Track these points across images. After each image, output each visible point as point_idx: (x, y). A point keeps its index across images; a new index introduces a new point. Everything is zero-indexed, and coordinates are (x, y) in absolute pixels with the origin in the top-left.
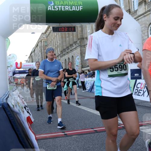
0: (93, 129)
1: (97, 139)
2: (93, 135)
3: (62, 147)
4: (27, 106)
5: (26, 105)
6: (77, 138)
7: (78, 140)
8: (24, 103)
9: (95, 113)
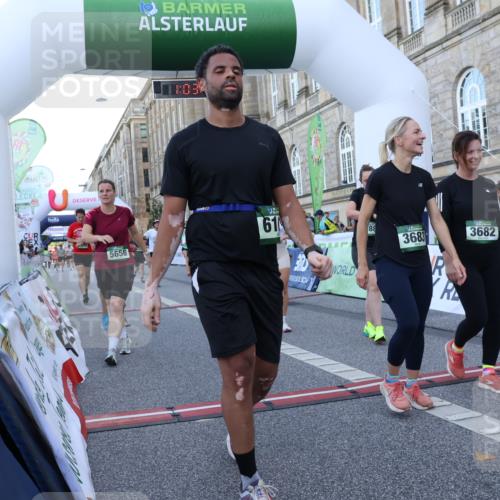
1: (269, 430)
3: (159, 453)
4: (70, 328)
6: (208, 426)
7: (211, 431)
8: (60, 320)
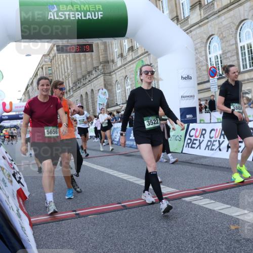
0: (120, 203)
1: (125, 220)
2: (119, 213)
3: (70, 234)
4: (18, 173)
6: (94, 219)
7: (96, 222)
8: (14, 168)
9: (125, 178)
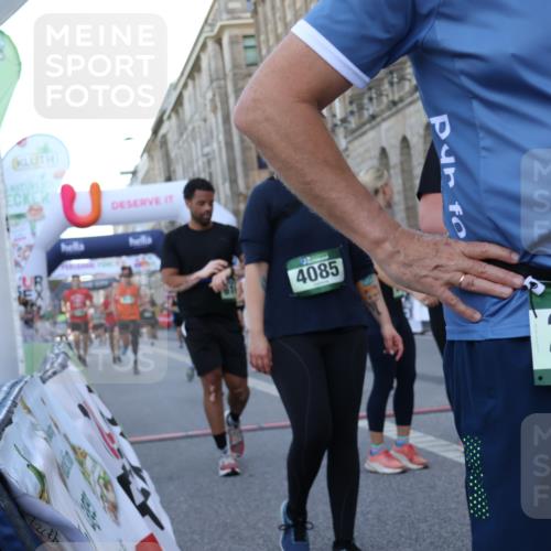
5: (136, 463)
8: (119, 453)
